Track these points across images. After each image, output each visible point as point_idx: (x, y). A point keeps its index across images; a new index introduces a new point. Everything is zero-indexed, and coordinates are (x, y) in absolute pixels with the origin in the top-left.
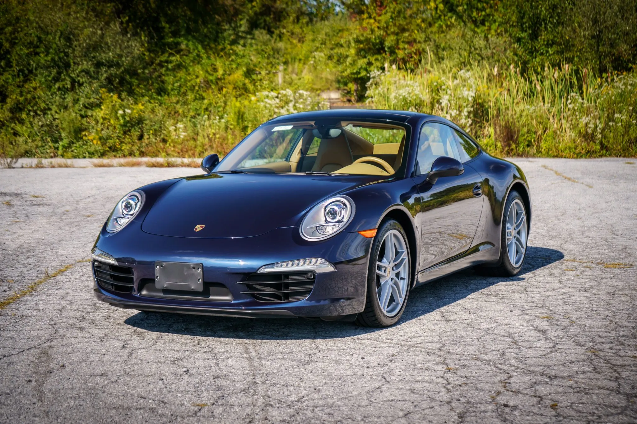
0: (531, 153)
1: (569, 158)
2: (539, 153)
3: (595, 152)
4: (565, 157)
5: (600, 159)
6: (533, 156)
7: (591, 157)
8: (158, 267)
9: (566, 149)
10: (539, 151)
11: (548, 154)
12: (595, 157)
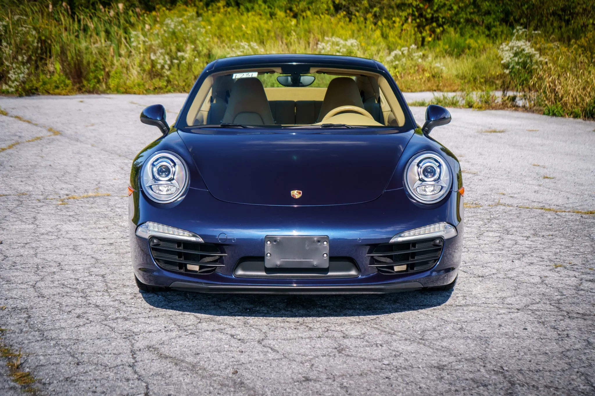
0: (101, 89)
1: (139, 94)
2: (108, 90)
3: (161, 88)
4: (135, 93)
5: (166, 95)
6: (104, 92)
7: (158, 93)
8: (269, 242)
9: (135, 86)
10: (108, 88)
11: (118, 91)
12: (162, 93)
